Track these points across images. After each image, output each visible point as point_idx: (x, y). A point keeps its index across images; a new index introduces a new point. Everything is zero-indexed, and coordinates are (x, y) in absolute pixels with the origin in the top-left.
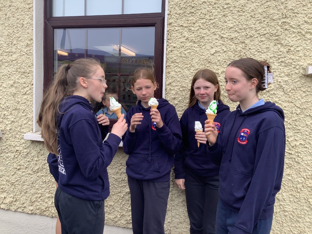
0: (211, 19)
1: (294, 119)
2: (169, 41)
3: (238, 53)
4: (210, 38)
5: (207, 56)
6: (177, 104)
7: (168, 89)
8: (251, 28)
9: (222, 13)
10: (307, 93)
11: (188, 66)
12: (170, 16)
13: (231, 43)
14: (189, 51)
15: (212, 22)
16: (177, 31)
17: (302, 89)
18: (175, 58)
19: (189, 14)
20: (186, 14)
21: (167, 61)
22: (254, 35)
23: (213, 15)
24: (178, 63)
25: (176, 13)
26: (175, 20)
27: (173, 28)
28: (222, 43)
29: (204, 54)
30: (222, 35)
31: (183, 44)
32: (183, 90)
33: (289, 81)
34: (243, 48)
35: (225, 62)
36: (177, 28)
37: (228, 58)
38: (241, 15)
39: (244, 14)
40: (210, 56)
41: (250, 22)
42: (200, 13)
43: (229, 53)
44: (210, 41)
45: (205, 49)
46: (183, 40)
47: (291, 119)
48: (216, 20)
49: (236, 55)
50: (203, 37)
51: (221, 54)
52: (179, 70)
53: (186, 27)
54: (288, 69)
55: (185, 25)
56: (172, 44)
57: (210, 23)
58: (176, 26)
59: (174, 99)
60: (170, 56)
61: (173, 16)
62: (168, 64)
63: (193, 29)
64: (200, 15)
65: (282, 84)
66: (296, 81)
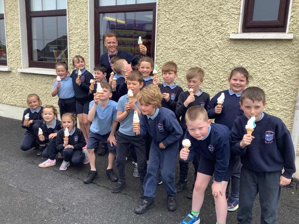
0: (180, 7)
1: (224, 65)
2: (158, 20)
3: (195, 27)
4: (180, 18)
5: (178, 29)
6: (162, 57)
7: (158, 48)
8: (202, 11)
9: (187, 3)
10: (231, 50)
11: (169, 35)
12: (159, 5)
13: (191, 21)
14: (169, 26)
15: (181, 8)
16: (163, 14)
17: (229, 47)
18: (162, 30)
19: (169, 4)
20: (167, 4)
21: (157, 32)
22: (204, 16)
23: (182, 4)
24: (163, 33)
25: (162, 3)
26: (162, 8)
27: (161, 12)
28: (187, 20)
29: (177, 28)
30: (186, 16)
31: (166, 22)
32: (166, 49)
33: (222, 43)
34: (198, 24)
35: (188, 32)
36: (163, 12)
37: (189, 29)
38: (197, 4)
39: (199, 3)
40: (180, 28)
41: (202, 8)
42: (175, 3)
43: (190, 26)
44: (180, 19)
45: (177, 24)
46: (166, 19)
47: (222, 65)
48: (184, 7)
49: (194, 28)
50: (176, 17)
51: (186, 28)
52: (164, 37)
53: (167, 11)
54: (222, 35)
55: (167, 10)
56: (160, 22)
57: (180, 9)
58: (163, 11)
59: (161, 54)
60: (159, 29)
61: (161, 5)
62: (158, 34)
63: (171, 12)
64: (175, 4)
65: (218, 45)
66: (225, 43)
